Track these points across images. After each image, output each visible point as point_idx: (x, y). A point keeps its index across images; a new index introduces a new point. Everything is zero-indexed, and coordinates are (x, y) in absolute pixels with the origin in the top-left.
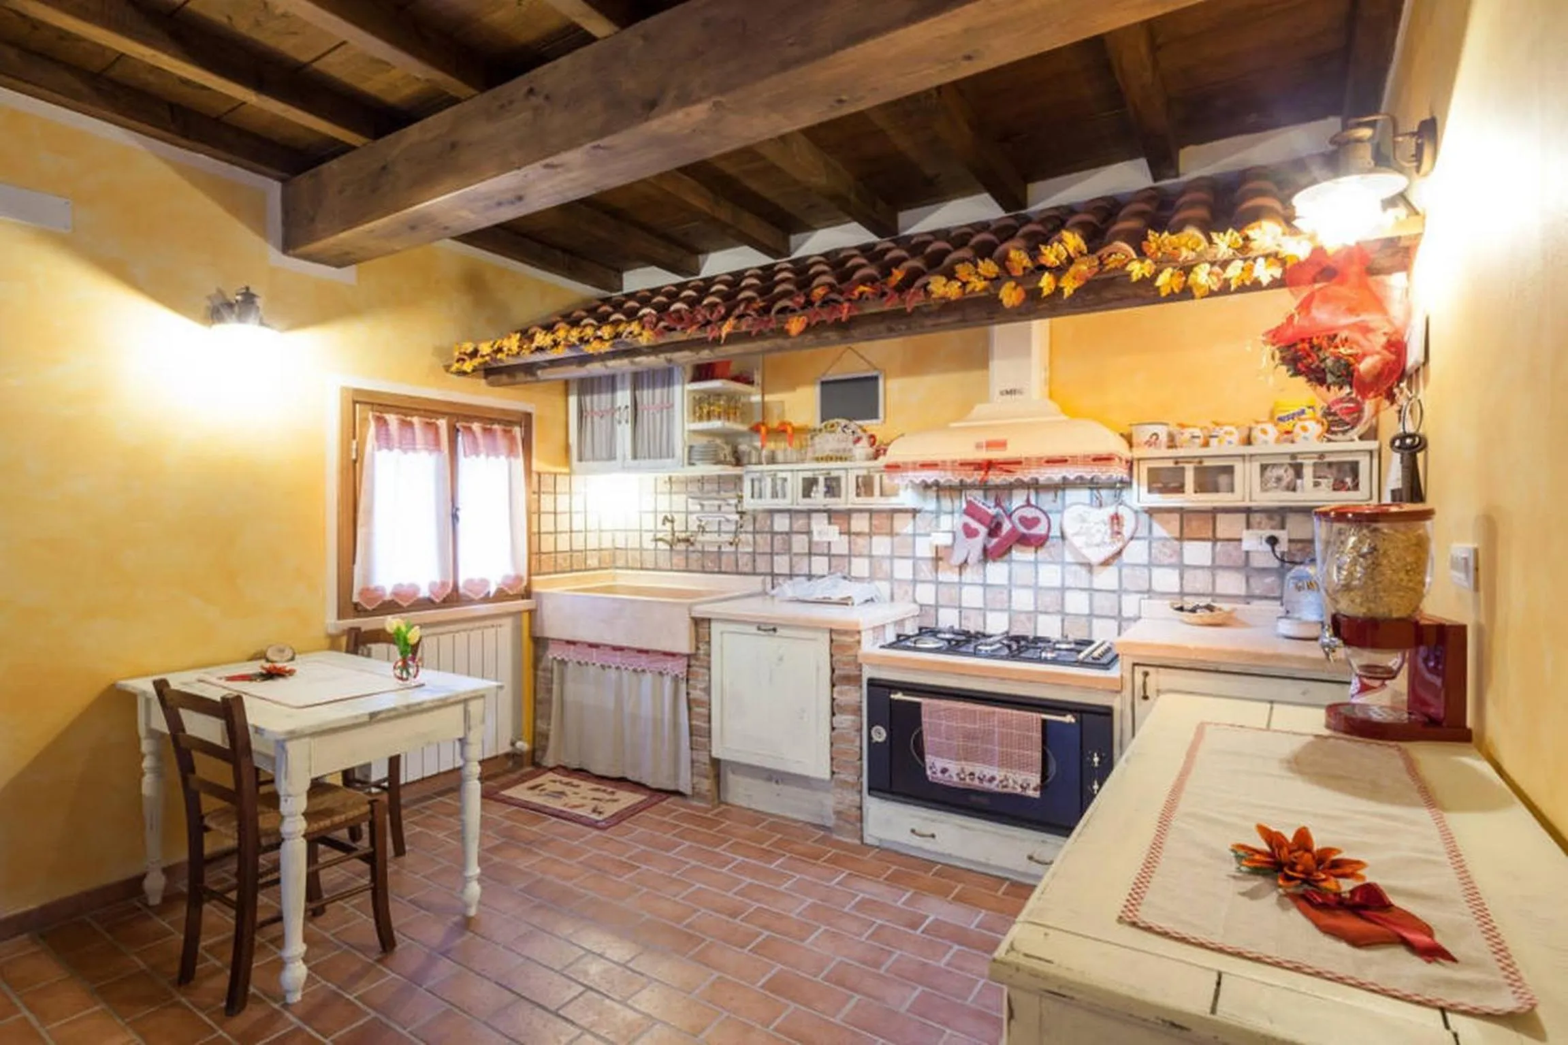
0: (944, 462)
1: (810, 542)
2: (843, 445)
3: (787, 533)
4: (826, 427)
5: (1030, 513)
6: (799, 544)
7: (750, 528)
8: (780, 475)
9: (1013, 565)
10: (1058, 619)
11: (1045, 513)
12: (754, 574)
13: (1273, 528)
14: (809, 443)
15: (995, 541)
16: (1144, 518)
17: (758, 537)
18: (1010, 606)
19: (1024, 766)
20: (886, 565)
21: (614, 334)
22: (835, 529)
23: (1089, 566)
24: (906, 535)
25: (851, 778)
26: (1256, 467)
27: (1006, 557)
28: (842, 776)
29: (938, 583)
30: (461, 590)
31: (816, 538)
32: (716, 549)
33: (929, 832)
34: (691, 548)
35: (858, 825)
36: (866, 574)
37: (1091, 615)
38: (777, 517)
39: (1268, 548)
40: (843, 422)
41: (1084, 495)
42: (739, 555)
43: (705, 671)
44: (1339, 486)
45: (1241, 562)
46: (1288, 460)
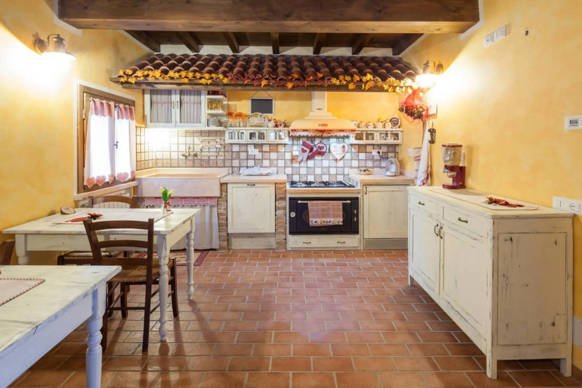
0: (310, 130)
1: (247, 155)
2: (260, 122)
3: (238, 152)
4: (254, 115)
5: (321, 145)
6: (243, 155)
7: (223, 150)
8: (241, 131)
9: (316, 161)
10: (328, 176)
11: (325, 145)
12: (224, 167)
13: (379, 149)
14: (248, 120)
15: (311, 153)
16: (350, 146)
17: (226, 153)
18: (314, 173)
19: (338, 216)
20: (275, 162)
21: (210, 77)
22: (257, 150)
23: (336, 160)
24: (283, 152)
25: (283, 231)
26: (379, 134)
27: (313, 159)
28: (279, 231)
29: (292, 167)
30: (116, 179)
31: (250, 153)
32: (207, 158)
33: (308, 242)
34: (195, 158)
35: (285, 245)
36: (268, 165)
37: (337, 174)
38: (234, 146)
39: (378, 154)
40: (260, 114)
41: (335, 140)
42: (218, 161)
43: (225, 202)
44: (395, 139)
45: (372, 158)
46: (385, 132)
